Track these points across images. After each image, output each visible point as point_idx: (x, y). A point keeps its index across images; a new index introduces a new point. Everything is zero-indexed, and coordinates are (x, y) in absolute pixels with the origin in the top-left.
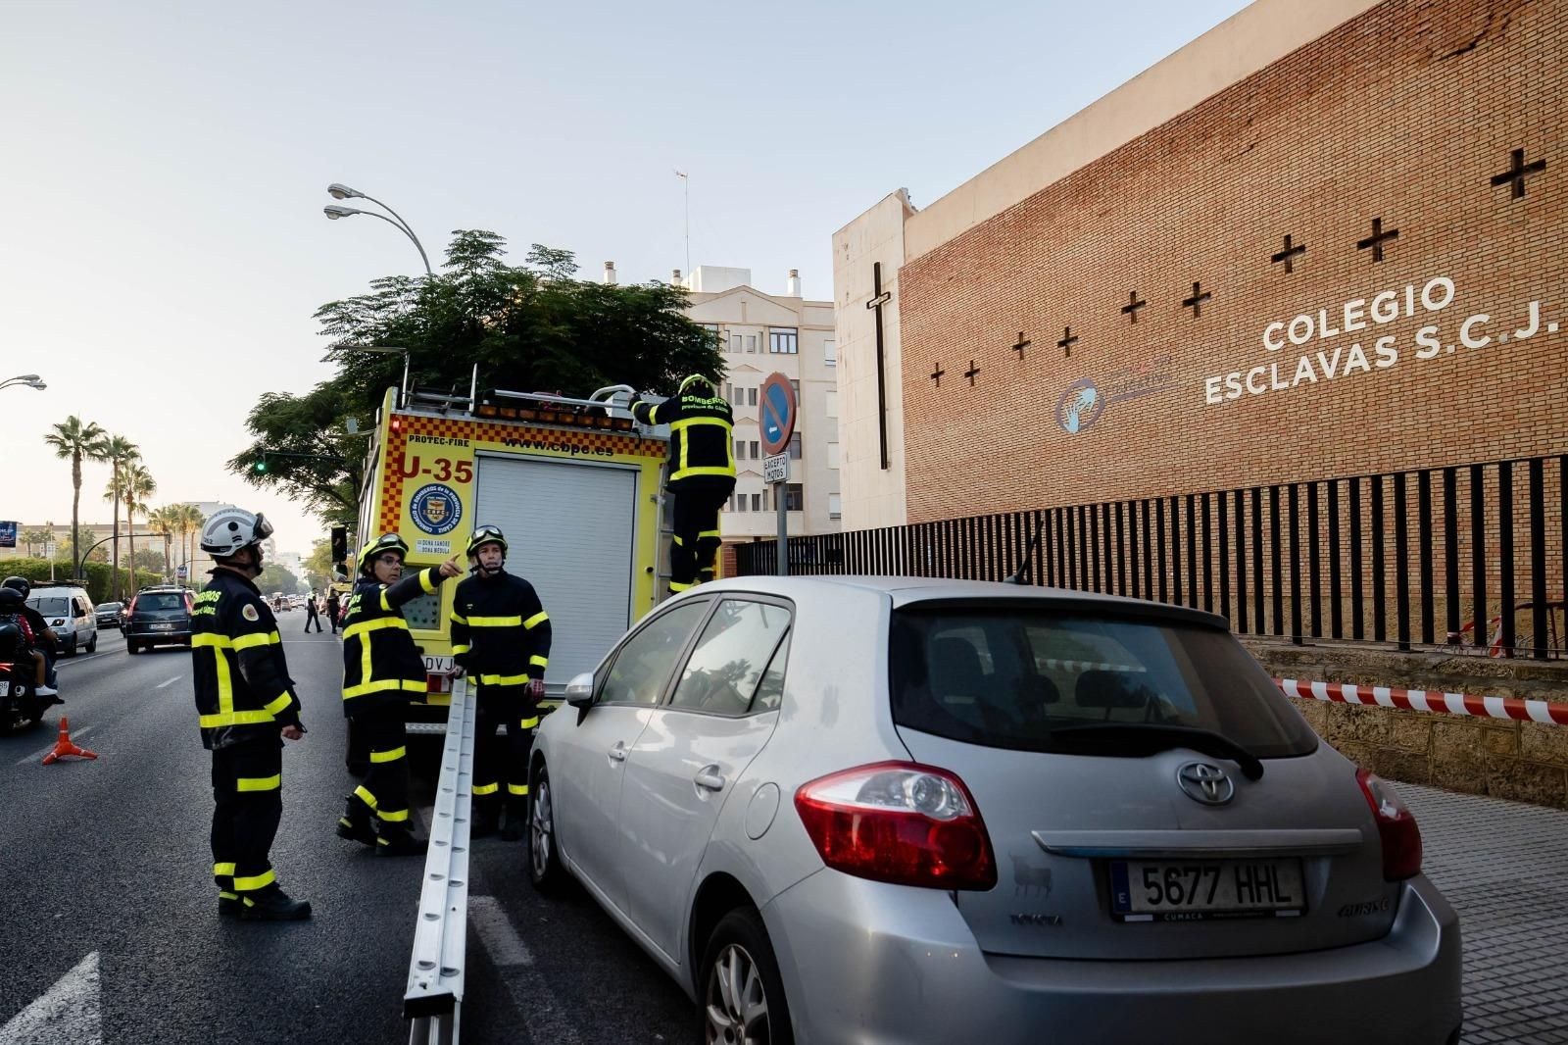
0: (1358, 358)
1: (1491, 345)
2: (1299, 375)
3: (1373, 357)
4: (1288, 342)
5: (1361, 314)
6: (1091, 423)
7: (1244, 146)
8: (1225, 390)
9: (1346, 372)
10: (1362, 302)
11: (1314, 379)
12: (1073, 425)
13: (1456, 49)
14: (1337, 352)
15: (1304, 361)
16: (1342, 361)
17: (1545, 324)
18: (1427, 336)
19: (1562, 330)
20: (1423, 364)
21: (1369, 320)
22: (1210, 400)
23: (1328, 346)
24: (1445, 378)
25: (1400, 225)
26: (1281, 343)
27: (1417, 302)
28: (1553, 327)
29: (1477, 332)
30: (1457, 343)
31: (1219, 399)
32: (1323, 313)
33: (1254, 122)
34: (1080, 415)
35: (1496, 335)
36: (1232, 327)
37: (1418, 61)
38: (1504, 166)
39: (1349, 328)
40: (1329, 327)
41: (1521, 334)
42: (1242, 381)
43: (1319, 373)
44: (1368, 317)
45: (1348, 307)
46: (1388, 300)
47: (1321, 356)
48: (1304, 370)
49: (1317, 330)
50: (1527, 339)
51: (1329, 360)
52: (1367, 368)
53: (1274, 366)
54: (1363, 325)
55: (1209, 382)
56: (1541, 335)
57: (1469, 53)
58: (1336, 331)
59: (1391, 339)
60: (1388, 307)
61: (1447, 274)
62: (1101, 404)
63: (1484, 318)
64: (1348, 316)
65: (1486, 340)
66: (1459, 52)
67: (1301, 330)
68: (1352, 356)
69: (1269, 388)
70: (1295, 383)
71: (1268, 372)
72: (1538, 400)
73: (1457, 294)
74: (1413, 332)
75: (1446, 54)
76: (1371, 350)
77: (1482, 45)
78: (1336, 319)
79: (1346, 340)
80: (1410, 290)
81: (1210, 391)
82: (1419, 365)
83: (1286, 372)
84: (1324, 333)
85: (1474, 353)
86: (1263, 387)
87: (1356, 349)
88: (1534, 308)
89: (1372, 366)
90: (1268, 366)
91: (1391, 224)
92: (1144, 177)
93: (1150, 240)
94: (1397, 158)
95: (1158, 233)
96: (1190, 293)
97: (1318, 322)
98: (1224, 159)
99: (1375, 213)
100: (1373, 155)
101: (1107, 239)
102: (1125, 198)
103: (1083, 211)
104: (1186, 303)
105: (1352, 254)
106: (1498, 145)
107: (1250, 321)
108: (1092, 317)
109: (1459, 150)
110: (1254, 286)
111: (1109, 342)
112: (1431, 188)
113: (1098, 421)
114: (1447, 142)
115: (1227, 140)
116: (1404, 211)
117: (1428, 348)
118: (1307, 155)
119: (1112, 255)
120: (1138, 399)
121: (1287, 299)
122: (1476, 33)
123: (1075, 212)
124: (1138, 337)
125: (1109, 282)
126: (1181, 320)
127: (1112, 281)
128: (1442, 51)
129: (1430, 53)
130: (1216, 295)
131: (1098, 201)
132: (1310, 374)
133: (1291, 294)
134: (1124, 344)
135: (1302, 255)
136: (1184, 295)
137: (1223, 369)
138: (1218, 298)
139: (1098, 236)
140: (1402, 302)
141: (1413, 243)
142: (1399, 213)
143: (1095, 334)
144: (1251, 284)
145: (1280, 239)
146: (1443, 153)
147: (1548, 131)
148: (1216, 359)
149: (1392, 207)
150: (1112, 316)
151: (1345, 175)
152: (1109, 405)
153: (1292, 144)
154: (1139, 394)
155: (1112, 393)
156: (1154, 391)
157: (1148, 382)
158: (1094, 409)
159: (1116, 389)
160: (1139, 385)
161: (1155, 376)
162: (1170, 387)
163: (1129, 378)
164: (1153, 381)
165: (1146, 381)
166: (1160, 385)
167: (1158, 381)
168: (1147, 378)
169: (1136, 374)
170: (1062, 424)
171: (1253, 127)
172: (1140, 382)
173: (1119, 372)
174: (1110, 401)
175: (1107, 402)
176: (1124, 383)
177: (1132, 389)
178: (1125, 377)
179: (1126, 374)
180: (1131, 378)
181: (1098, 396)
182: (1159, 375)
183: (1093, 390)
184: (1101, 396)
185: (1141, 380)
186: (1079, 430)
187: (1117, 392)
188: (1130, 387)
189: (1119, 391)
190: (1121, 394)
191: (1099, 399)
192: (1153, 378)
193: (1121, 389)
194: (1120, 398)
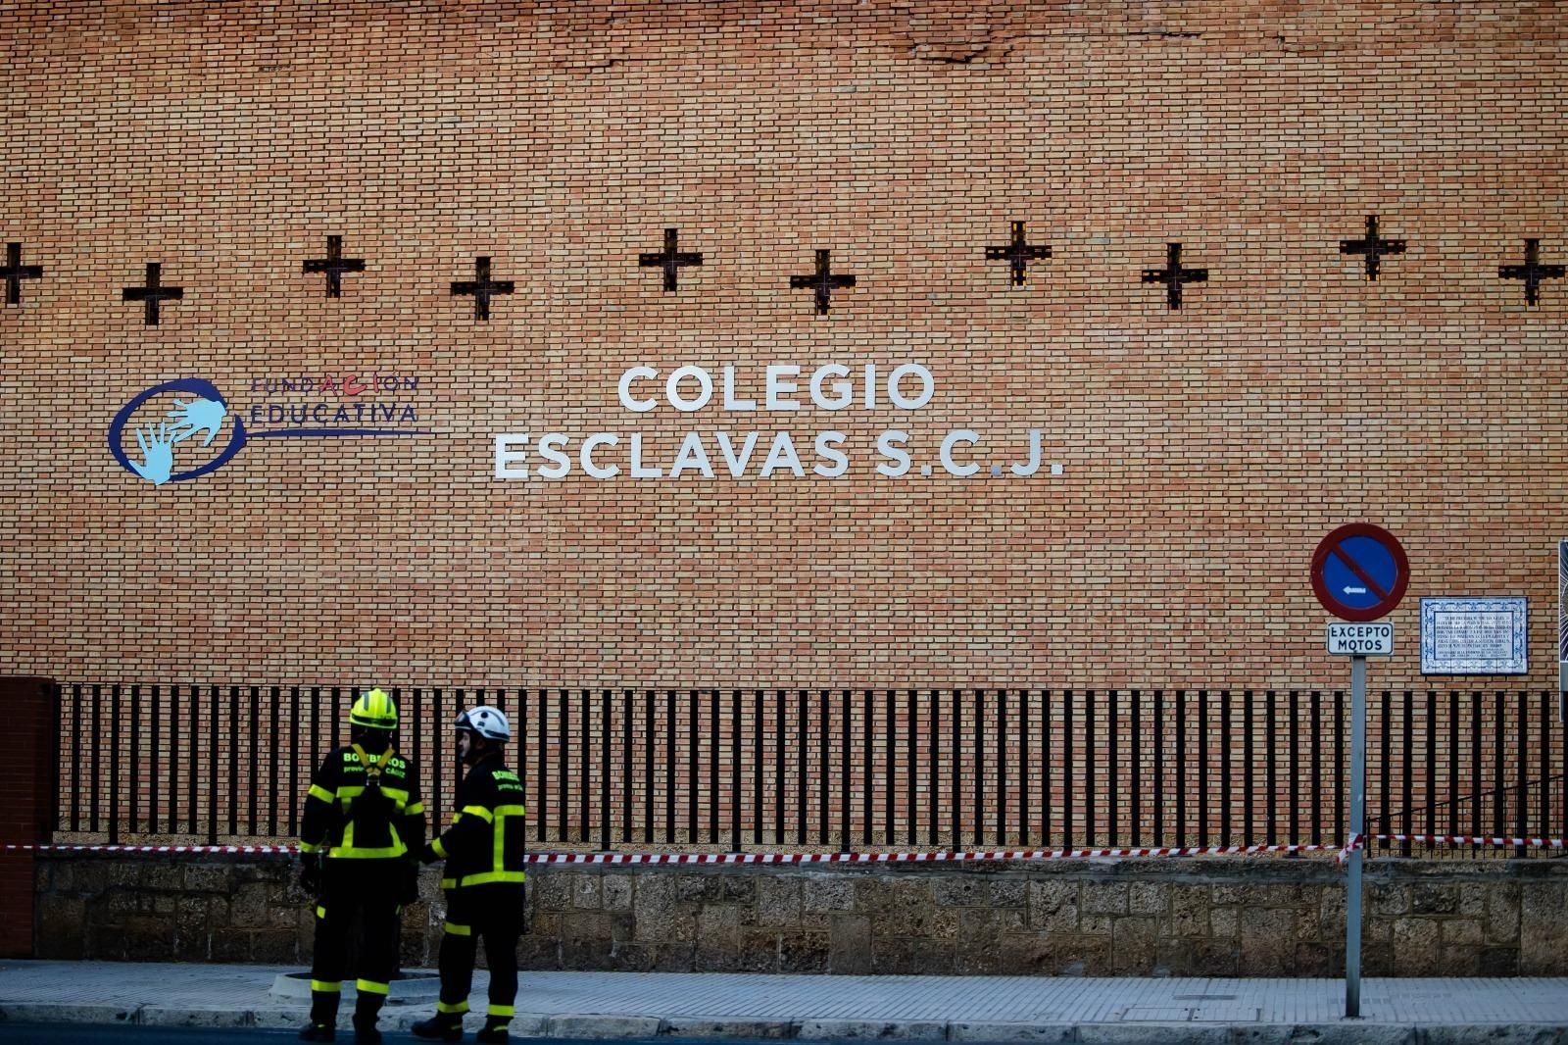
0: (784, 452)
1: (980, 476)
2: (682, 461)
3: (809, 458)
4: (663, 404)
5: (792, 387)
6: (205, 469)
7: (599, 55)
8: (533, 461)
9: (766, 472)
10: (795, 370)
11: (708, 473)
12: (157, 465)
13: (948, 55)
14: (751, 439)
15: (692, 440)
16: (759, 453)
17: (1048, 462)
18: (893, 444)
19: (1066, 475)
20: (885, 483)
21: (807, 401)
22: (500, 472)
23: (738, 425)
24: (916, 509)
25: (858, 271)
26: (650, 404)
27: (881, 394)
28: (1057, 469)
29: (963, 454)
30: (935, 463)
31: (522, 474)
32: (729, 372)
33: (616, 23)
34: (176, 450)
35: (988, 463)
36: (555, 354)
37: (893, 47)
38: (1003, 238)
39: (772, 404)
40: (737, 395)
41: (1018, 469)
42: (572, 451)
43: (719, 467)
44: (803, 395)
45: (773, 371)
46: (836, 377)
47: (723, 438)
48: (692, 454)
49: (717, 396)
50: (1025, 478)
51: (738, 449)
52: (799, 472)
53: (636, 438)
54: (795, 405)
55: (501, 440)
56: (1041, 476)
57: (962, 66)
58: (751, 405)
59: (839, 437)
60: (837, 387)
61: (924, 361)
62: (239, 438)
63: (972, 436)
64: (772, 387)
65: (972, 468)
66: (949, 60)
67: (689, 389)
68: (775, 449)
69: (625, 471)
70: (675, 473)
71: (625, 446)
72: (1038, 561)
73: (937, 393)
74: (872, 434)
75: (933, 55)
76: (809, 445)
77: (978, 64)
78: (748, 386)
79: (769, 423)
80: (870, 371)
81: (502, 456)
82: (879, 483)
83: (659, 451)
84: (730, 403)
85: (957, 483)
86: (612, 470)
87: (783, 439)
88: (1035, 437)
89: (809, 471)
90: (625, 434)
91: (845, 265)
92: (378, 32)
93: (382, 152)
94: (856, 171)
95: (401, 145)
96: (469, 273)
97: (720, 383)
98: (558, 64)
99: (820, 240)
100: (821, 153)
101: (276, 118)
102: (328, 55)
103: (217, 46)
104: (458, 288)
105: (781, 292)
106: (994, 206)
107: (593, 352)
108: (225, 259)
109: (946, 194)
110: (604, 295)
111: (268, 319)
112: (904, 233)
113: (228, 468)
114: (929, 176)
115: (565, 34)
116: (865, 252)
117: (892, 462)
118: (712, 112)
119: (288, 154)
120: (331, 441)
121: (666, 333)
122: (975, 47)
123: (196, 40)
124: (342, 324)
125: (276, 203)
126: (445, 315)
127: (284, 203)
128: (928, 48)
129: (910, 43)
130: (525, 290)
131: (259, 39)
132: (702, 462)
133: (673, 326)
134: (304, 331)
135: (696, 268)
136: (456, 273)
137: (532, 423)
138: (530, 297)
139: (254, 106)
140: (858, 385)
141: (876, 304)
142: (858, 252)
143: (230, 295)
144: (597, 289)
145: (657, 232)
146: (923, 189)
147: (1055, 211)
148: (517, 402)
149: (847, 240)
150: (276, 270)
151: (775, 167)
152: (257, 442)
153: (687, 87)
154: (337, 433)
155: (267, 419)
156: (375, 433)
157: (359, 415)
158: (217, 444)
159: (279, 412)
160: (338, 416)
161: (377, 405)
162: (411, 433)
163: (313, 398)
164: (373, 414)
165: (356, 412)
166: (390, 424)
167: (384, 418)
168: (359, 407)
169: (331, 393)
170: (123, 461)
171: (616, 33)
172: (341, 413)
173: (290, 381)
174: (263, 435)
175: (251, 436)
176: (300, 406)
177: (318, 421)
178: (303, 394)
179: (306, 388)
180: (317, 400)
181: (230, 419)
182: (386, 405)
183: (218, 403)
184: (238, 419)
185: (342, 408)
186: (173, 478)
187: (281, 420)
188: (315, 416)
189: (286, 419)
190: (292, 425)
191: (233, 425)
192: (374, 409)
193: (293, 416)
194: (289, 433)
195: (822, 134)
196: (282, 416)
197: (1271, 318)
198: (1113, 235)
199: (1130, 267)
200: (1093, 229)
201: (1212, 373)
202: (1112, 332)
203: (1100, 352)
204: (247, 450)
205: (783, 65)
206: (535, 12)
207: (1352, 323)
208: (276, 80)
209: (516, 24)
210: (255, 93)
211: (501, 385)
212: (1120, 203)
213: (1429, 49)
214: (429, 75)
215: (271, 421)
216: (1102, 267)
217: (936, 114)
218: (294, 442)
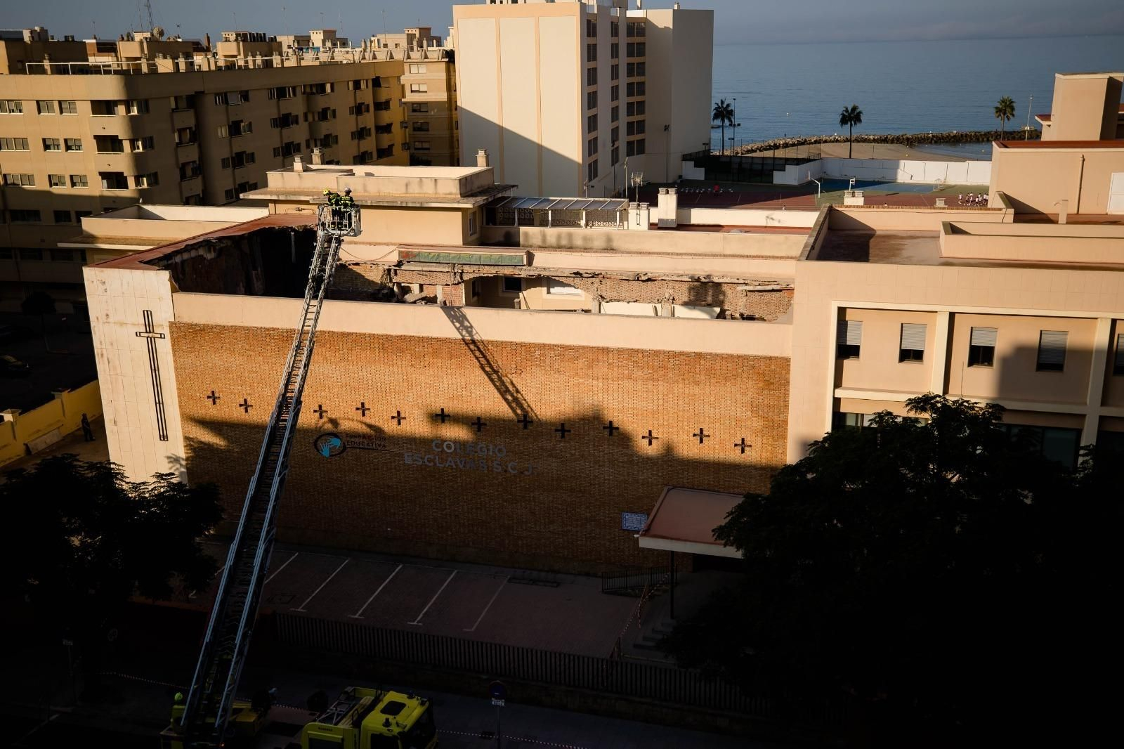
1: (518, 473)
2: (448, 463)
3: (478, 465)
4: (443, 450)
5: (473, 449)
6: (337, 454)
7: (422, 364)
8: (414, 460)
9: (468, 468)
10: (473, 445)
11: (454, 466)
12: (326, 453)
14: (464, 459)
15: (450, 459)
16: (466, 463)
17: (533, 472)
18: (498, 464)
19: (538, 475)
20: (496, 473)
21: (477, 453)
22: (406, 462)
23: (460, 456)
24: (503, 480)
25: (488, 423)
26: (440, 450)
27: (494, 453)
28: (536, 474)
29: (514, 469)
30: (507, 469)
31: (411, 462)
32: (458, 444)
33: (426, 357)
34: (330, 449)
35: (519, 471)
36: (418, 436)
38: (521, 418)
40: (460, 449)
41: (527, 473)
42: (422, 459)
43: (457, 465)
44: (476, 451)
45: (468, 444)
46: (483, 447)
47: (457, 459)
48: (450, 462)
49: (455, 449)
50: (528, 475)
51: (461, 462)
53: (437, 458)
54: (474, 453)
55: (406, 455)
56: (532, 475)
60: (483, 450)
61: (504, 446)
62: (344, 448)
64: (468, 449)
65: (516, 472)
67: (449, 447)
68: (470, 463)
69: (435, 464)
70: (447, 466)
71: (435, 459)
72: (532, 494)
73: (507, 454)
74: (492, 461)
76: (477, 463)
77: (514, 375)
78: (463, 447)
80: (491, 447)
81: (406, 458)
82: (494, 473)
83: (443, 461)
84: (459, 451)
85: (512, 474)
87: (471, 461)
88: (530, 466)
90: (435, 456)
91: (484, 421)
92: (368, 353)
93: (372, 383)
94: (486, 399)
95: (376, 382)
96: (395, 414)
97: (456, 446)
98: (412, 366)
99: (478, 414)
100: (477, 394)
101: (346, 372)
102: (356, 358)
103: (329, 353)
104: (392, 418)
105: (469, 426)
108: (337, 405)
110: (428, 423)
111: (348, 420)
112: (498, 414)
113: (343, 454)
115: (413, 358)
116: (489, 418)
117: (497, 469)
118: (450, 381)
119: (349, 381)
120: (367, 451)
121: (443, 433)
122: (513, 371)
123: (324, 351)
125: (348, 393)
126: (390, 424)
127: (350, 393)
130: (409, 420)
131: (339, 352)
132: (453, 464)
133: (445, 432)
135: (449, 418)
136: (392, 414)
137: (413, 451)
139: (340, 369)
140: (488, 450)
141: (492, 431)
142: (487, 418)
143: (339, 414)
144: (426, 421)
145: (439, 409)
146: (502, 404)
148: (409, 446)
149: (484, 415)
150: (349, 409)
151: (467, 395)
152: (349, 449)
153: (444, 374)
154: (368, 449)
156: (377, 450)
161: (376, 444)
162: (385, 451)
163: (361, 440)
165: (371, 445)
166: (380, 448)
167: (378, 447)
168: (372, 443)
169: (365, 440)
170: (318, 451)
172: (368, 444)
173: (355, 436)
175: (348, 447)
176: (358, 442)
177: (363, 446)
178: (359, 439)
179: (359, 437)
182: (378, 444)
183: (339, 439)
184: (344, 444)
186: (330, 456)
188: (362, 444)
190: (357, 446)
193: (357, 444)
194: (356, 448)
195: (477, 389)
196: (354, 444)
197: (586, 443)
198: (548, 420)
199: (552, 428)
200: (543, 418)
201: (572, 455)
202: (548, 443)
203: (545, 448)
204: (347, 451)
205: (467, 371)
207: (606, 446)
208: (344, 363)
210: (340, 365)
211: (405, 441)
212: (549, 412)
213: (626, 381)
214: (382, 365)
215: (352, 445)
216: (545, 427)
218: (358, 450)
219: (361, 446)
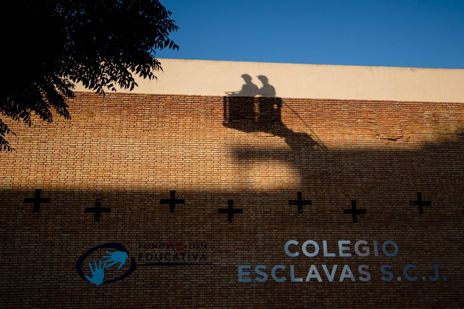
0: (346, 273)
1: (418, 281)
2: (310, 276)
3: (356, 274)
4: (301, 254)
5: (348, 248)
6: (118, 279)
8: (254, 276)
9: (341, 280)
10: (348, 242)
11: (320, 280)
13: (390, 138)
14: (335, 267)
15: (313, 268)
16: (339, 273)
17: (442, 276)
18: (387, 269)
19: (449, 281)
20: (385, 284)
21: (354, 253)
22: (240, 280)
23: (330, 263)
24: (397, 293)
25: (367, 207)
26: (297, 254)
27: (380, 251)
28: (445, 279)
29: (412, 274)
30: (402, 276)
31: (249, 280)
32: (325, 243)
34: (106, 271)
35: (421, 276)
36: (260, 236)
37: (371, 134)
38: (415, 198)
39: (341, 254)
40: (329, 251)
41: (432, 279)
42: (268, 271)
43: (324, 277)
44: (352, 251)
45: (341, 243)
46: (363, 245)
47: (324, 267)
48: (313, 273)
49: (321, 251)
50: (434, 282)
51: (330, 271)
52: (354, 280)
53: (292, 267)
54: (348, 255)
55: (240, 267)
56: (440, 281)
57: (395, 142)
58: (333, 255)
59: (366, 267)
60: (364, 249)
61: (393, 240)
63: (414, 267)
64: (341, 248)
65: (415, 279)
66: (390, 139)
67: (310, 249)
68: (344, 271)
69: (289, 279)
70: (308, 280)
71: (288, 269)
73: (400, 251)
74: (379, 265)
75: (385, 137)
76: (356, 270)
77: (400, 141)
78: (333, 248)
79: (340, 261)
80: (375, 243)
81: (240, 273)
82: (383, 284)
83: (302, 272)
84: (326, 254)
85: (411, 284)
86: (284, 279)
87: (346, 268)
88: (436, 267)
89: (357, 279)
90: (288, 266)
91: (362, 206)
92: (188, 121)
93: (191, 162)
94: (363, 174)
95: (198, 160)
96: (226, 205)
97: (322, 247)
99: (352, 197)
100: (350, 168)
101: (150, 148)
102: (170, 127)
103: (126, 122)
104: (221, 211)
105: (340, 215)
106: (411, 187)
107: (274, 235)
108: (129, 198)
109: (394, 183)
110: (277, 215)
111: (146, 221)
112: (381, 195)
113: (128, 278)
114: (387, 177)
115: (257, 125)
116: (369, 202)
117: (387, 276)
118: (311, 153)
119: (154, 161)
120: (172, 268)
121: (300, 228)
122: (399, 135)
124: (176, 223)
125: (150, 178)
126: (217, 220)
127: (153, 178)
128: (383, 135)
129: (377, 133)
130: (247, 212)
131: (143, 120)
132: (318, 276)
133: (303, 226)
134: (161, 225)
135: (310, 206)
136: (220, 205)
137: (252, 261)
138: (249, 215)
139: (141, 144)
140: (372, 248)
141: (375, 219)
142: (366, 202)
143: (130, 211)
144: (274, 212)
145: (295, 193)
146: (386, 181)
147: (432, 190)
148: (246, 253)
149: (362, 197)
150: (149, 202)
151: (334, 172)
152: (141, 268)
153: (302, 144)
154: (174, 264)
155: (145, 259)
156: (190, 265)
157: (184, 257)
158: (124, 269)
159: (150, 256)
160: (175, 258)
161: (190, 254)
162: (204, 265)
163: (164, 251)
164: (189, 257)
165: (182, 256)
166: (196, 261)
167: (193, 259)
168: (184, 254)
169: (172, 249)
170: (82, 276)
171: (275, 126)
173: (155, 244)
174: (143, 265)
175: (139, 265)
176: (159, 254)
177: (166, 260)
178: (160, 249)
179: (161, 247)
180: (166, 251)
181: (130, 259)
182: (194, 254)
183: (125, 253)
184: (133, 259)
185: (176, 255)
186: (104, 283)
187: (151, 259)
188: (165, 258)
189: (153, 259)
190: (155, 261)
191: (131, 261)
192: (189, 255)
193: (156, 258)
194: (154, 264)
195: (350, 162)
196: (152, 258)
198: (452, 198)
199: (459, 209)
200: (445, 196)
202: (457, 231)
203: (454, 238)
204: (137, 271)
205: (334, 139)
206: (246, 117)
208: (149, 135)
209: (240, 121)
210: (141, 139)
211: (239, 247)
212: (452, 188)
214: (208, 136)
215: (147, 260)
216: (450, 209)
217: (387, 157)
218: (157, 269)
219: (163, 261)
